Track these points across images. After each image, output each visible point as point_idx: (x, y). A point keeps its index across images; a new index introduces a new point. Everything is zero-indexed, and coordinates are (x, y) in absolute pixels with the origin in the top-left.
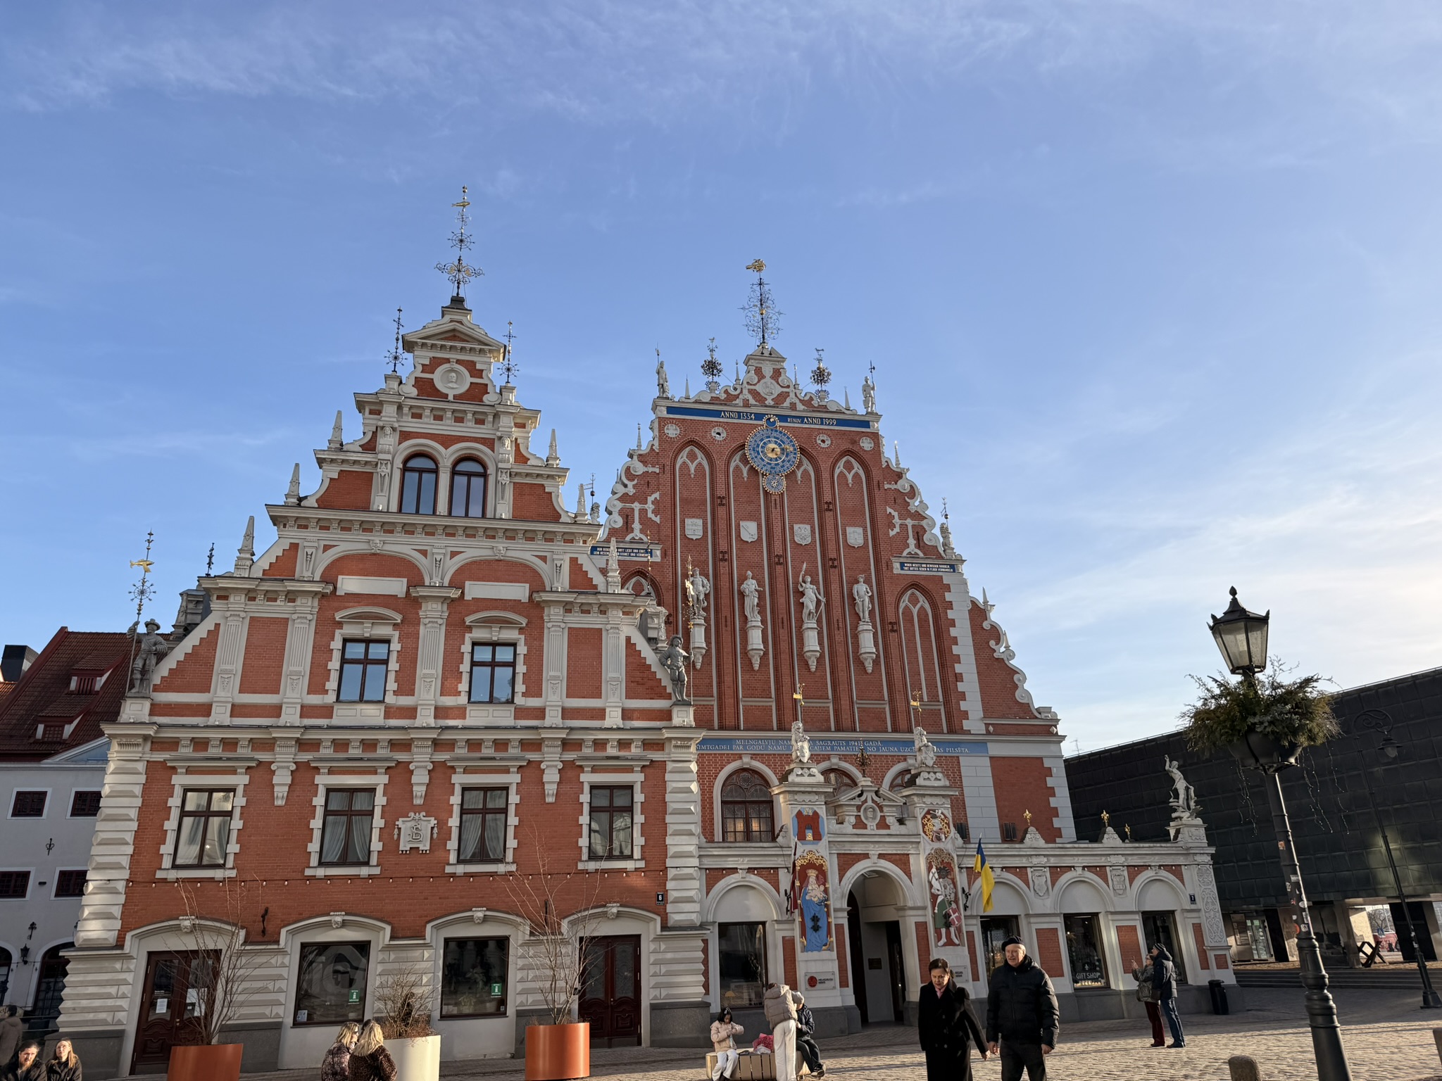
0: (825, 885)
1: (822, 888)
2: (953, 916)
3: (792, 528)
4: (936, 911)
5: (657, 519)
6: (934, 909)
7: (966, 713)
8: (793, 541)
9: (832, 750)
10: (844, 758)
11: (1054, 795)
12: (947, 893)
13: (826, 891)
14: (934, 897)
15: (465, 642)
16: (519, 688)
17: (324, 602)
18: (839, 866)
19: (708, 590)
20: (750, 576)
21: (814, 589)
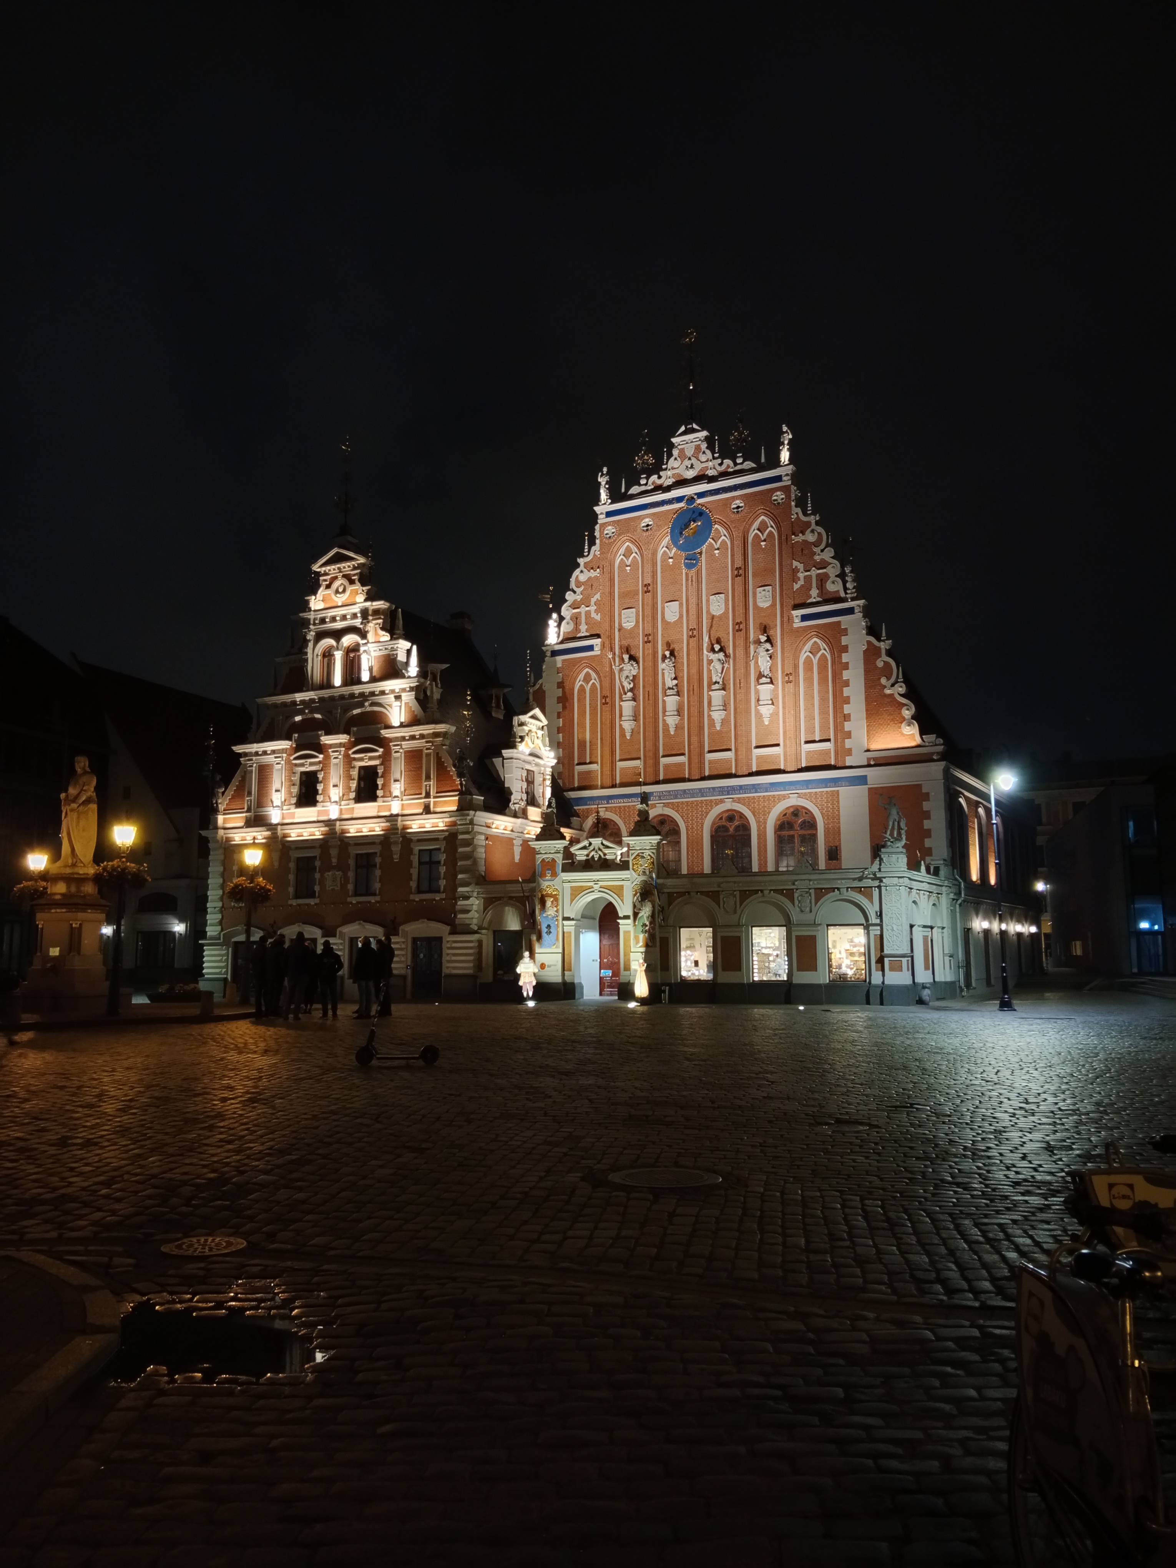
0: (557, 907)
2: (650, 927)
3: (708, 601)
5: (598, 617)
6: (635, 922)
7: (850, 750)
8: (708, 611)
9: (728, 794)
10: (739, 801)
11: (928, 818)
12: (647, 910)
13: (557, 911)
14: (637, 914)
15: (352, 768)
16: (380, 793)
17: (288, 751)
18: (572, 894)
19: (637, 671)
20: (667, 653)
21: (721, 655)
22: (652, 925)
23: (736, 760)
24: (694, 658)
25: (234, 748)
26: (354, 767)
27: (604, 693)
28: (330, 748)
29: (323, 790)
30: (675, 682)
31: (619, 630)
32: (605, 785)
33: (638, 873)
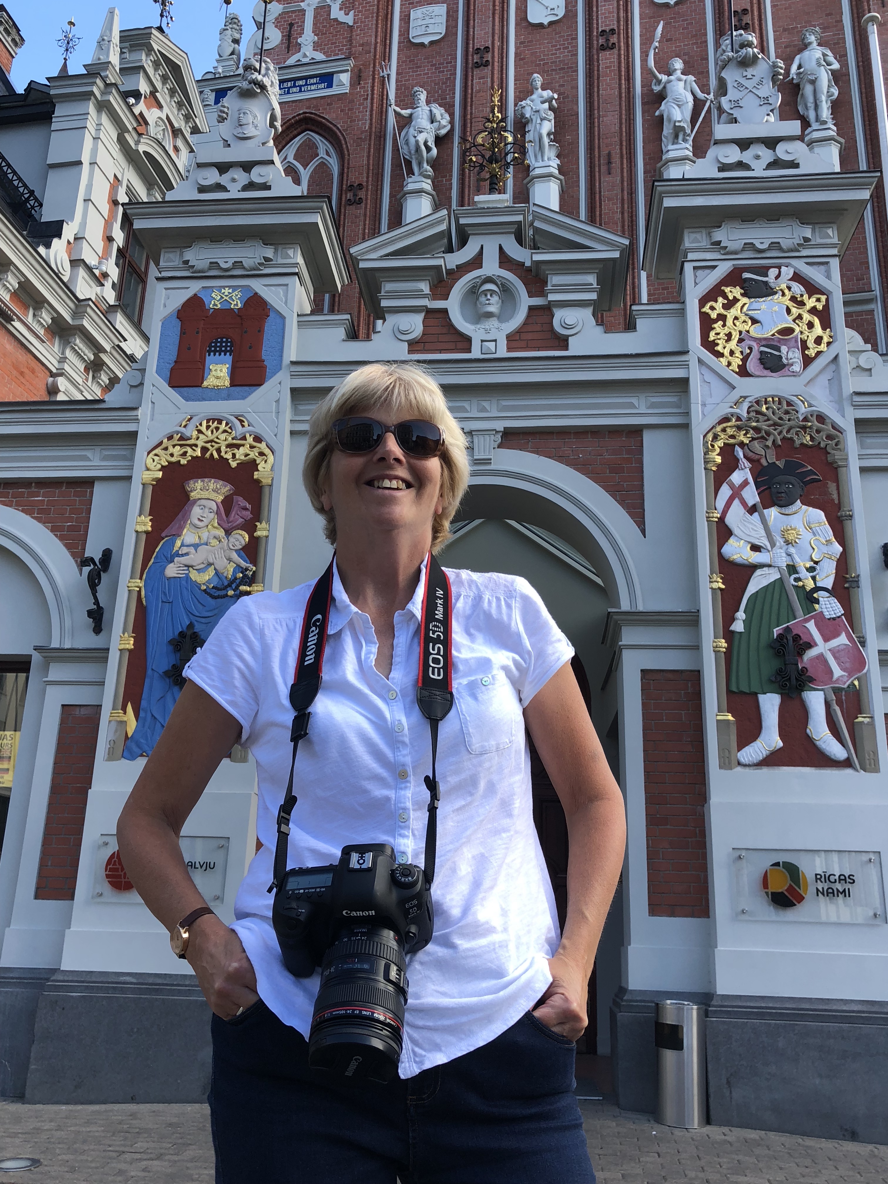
0: (250, 527)
1: (239, 540)
2: (823, 647)
4: (738, 626)
5: (348, 20)
6: (729, 618)
12: (802, 554)
13: (252, 551)
14: (734, 574)
19: (447, 126)
22: (842, 640)
27: (353, 178)
31: (401, 48)
33: (736, 361)
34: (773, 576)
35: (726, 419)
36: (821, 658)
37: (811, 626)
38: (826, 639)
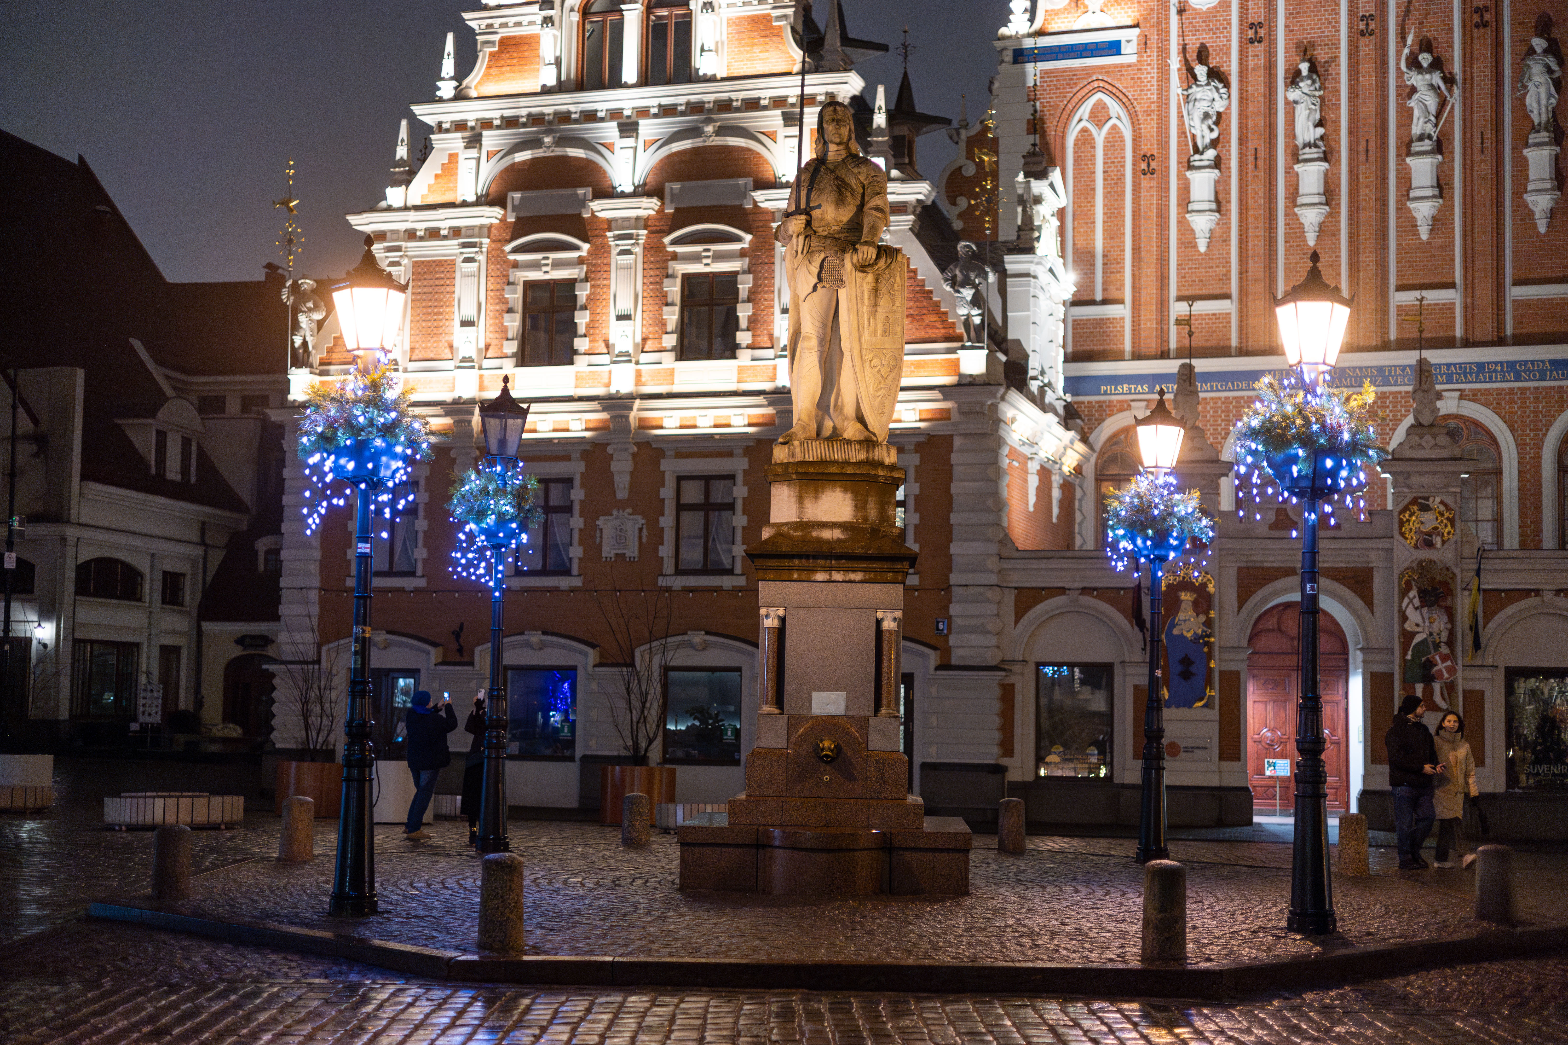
0: (1207, 613)
1: (1202, 618)
2: (1441, 666)
4: (1409, 657)
6: (1404, 654)
9: (1450, 381)
10: (1475, 397)
12: (1435, 628)
13: (1208, 623)
14: (1408, 636)
15: (667, 276)
16: (743, 337)
17: (494, 232)
18: (1240, 586)
19: (1226, 102)
20: (1304, 67)
21: (1436, 79)
22: (1449, 663)
23: (1465, 308)
24: (1368, 80)
25: (353, 219)
26: (673, 276)
27: (1145, 149)
28: (610, 230)
29: (589, 326)
30: (1320, 131)
31: (1181, 12)
32: (1144, 351)
33: (1413, 542)
34: (1424, 636)
35: (1408, 568)
36: (1440, 670)
37: (1437, 657)
38: (1443, 662)
